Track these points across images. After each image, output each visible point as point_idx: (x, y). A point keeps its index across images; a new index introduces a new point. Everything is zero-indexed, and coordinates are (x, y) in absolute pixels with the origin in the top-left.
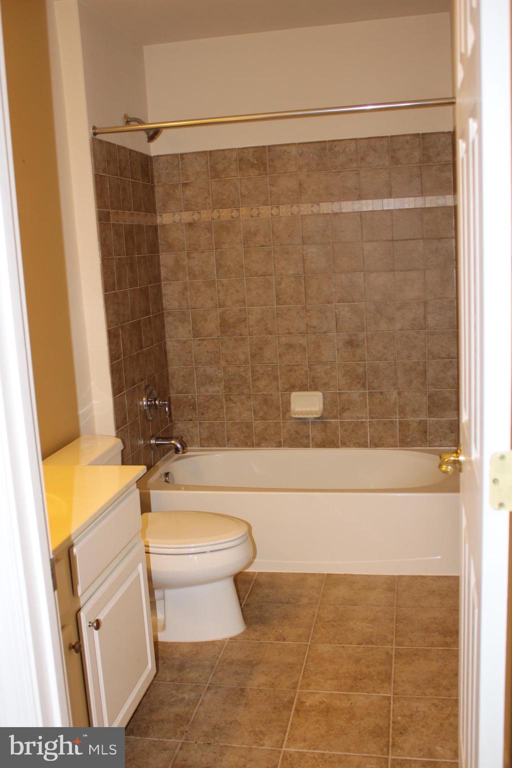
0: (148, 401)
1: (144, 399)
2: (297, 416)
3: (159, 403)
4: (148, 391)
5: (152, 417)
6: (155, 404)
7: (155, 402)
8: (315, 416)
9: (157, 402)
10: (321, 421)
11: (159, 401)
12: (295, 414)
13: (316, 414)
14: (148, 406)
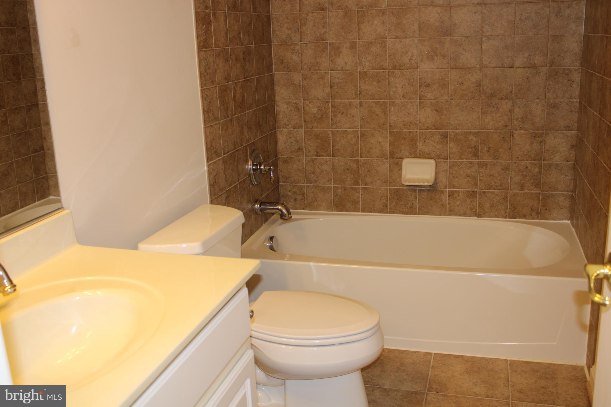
0: (253, 165)
1: (249, 163)
2: (407, 184)
3: (265, 168)
4: (254, 155)
5: (256, 181)
6: (260, 169)
7: (260, 166)
8: (426, 184)
9: (262, 167)
10: (432, 189)
11: (265, 167)
12: (406, 182)
13: (428, 182)
14: (254, 170)
